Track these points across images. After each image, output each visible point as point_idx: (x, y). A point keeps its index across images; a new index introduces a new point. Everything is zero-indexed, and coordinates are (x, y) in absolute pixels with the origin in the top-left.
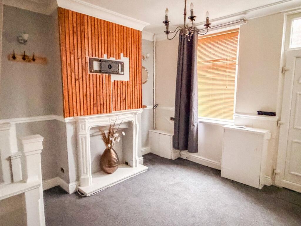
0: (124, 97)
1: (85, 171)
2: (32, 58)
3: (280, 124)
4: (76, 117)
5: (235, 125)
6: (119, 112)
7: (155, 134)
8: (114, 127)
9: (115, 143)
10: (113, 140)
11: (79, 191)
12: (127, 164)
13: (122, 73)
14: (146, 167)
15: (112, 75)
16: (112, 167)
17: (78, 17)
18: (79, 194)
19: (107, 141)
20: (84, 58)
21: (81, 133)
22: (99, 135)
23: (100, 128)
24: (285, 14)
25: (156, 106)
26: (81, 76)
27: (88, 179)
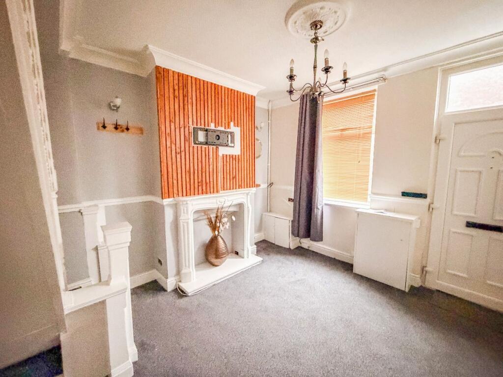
0: (234, 174)
1: (187, 265)
2: (125, 127)
3: (433, 209)
4: (177, 198)
5: (371, 209)
6: (229, 192)
7: (270, 218)
8: (223, 210)
9: (223, 229)
10: (221, 226)
11: (179, 288)
12: (237, 253)
13: (233, 145)
14: (259, 258)
15: (220, 148)
16: (219, 258)
17: (181, 78)
18: (180, 293)
19: (214, 228)
20: (187, 127)
21: (182, 218)
22: (205, 219)
23: (205, 212)
24: (439, 68)
25: (271, 184)
26: (183, 149)
27: (190, 272)
